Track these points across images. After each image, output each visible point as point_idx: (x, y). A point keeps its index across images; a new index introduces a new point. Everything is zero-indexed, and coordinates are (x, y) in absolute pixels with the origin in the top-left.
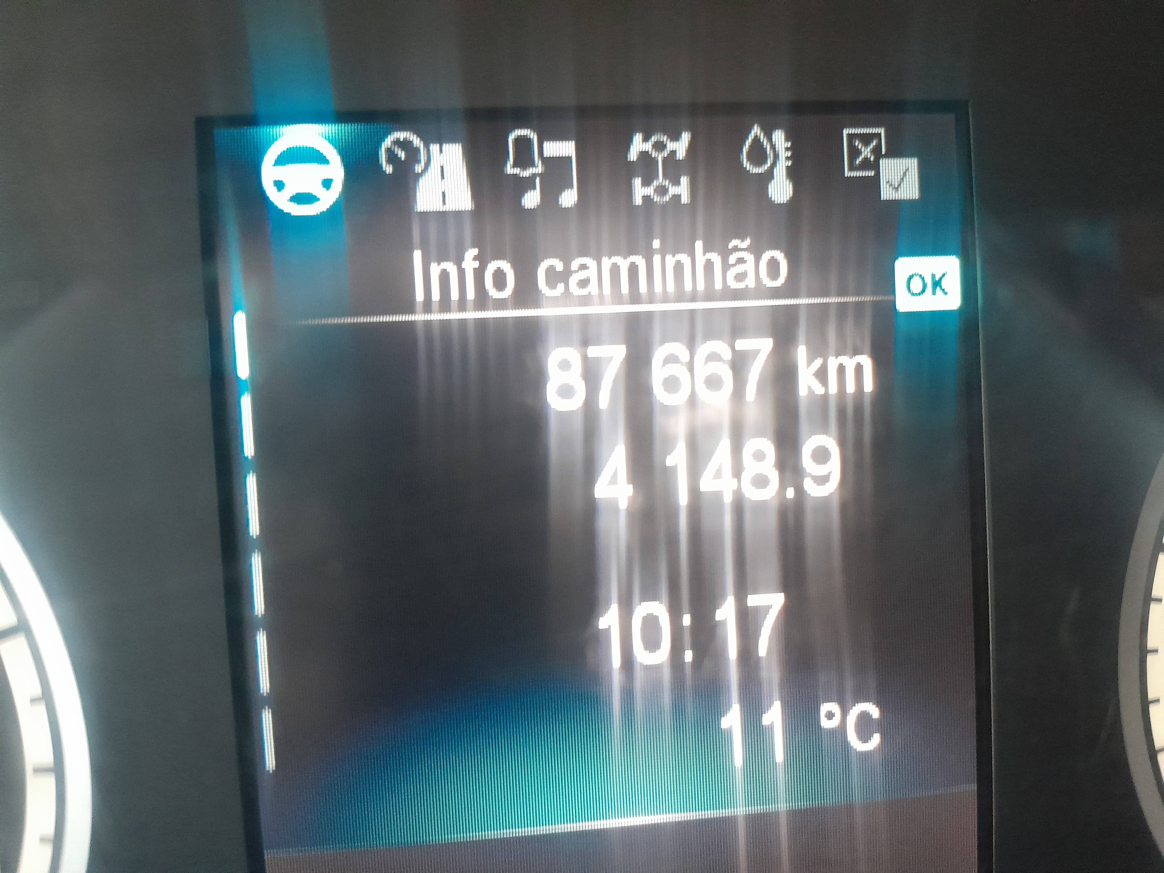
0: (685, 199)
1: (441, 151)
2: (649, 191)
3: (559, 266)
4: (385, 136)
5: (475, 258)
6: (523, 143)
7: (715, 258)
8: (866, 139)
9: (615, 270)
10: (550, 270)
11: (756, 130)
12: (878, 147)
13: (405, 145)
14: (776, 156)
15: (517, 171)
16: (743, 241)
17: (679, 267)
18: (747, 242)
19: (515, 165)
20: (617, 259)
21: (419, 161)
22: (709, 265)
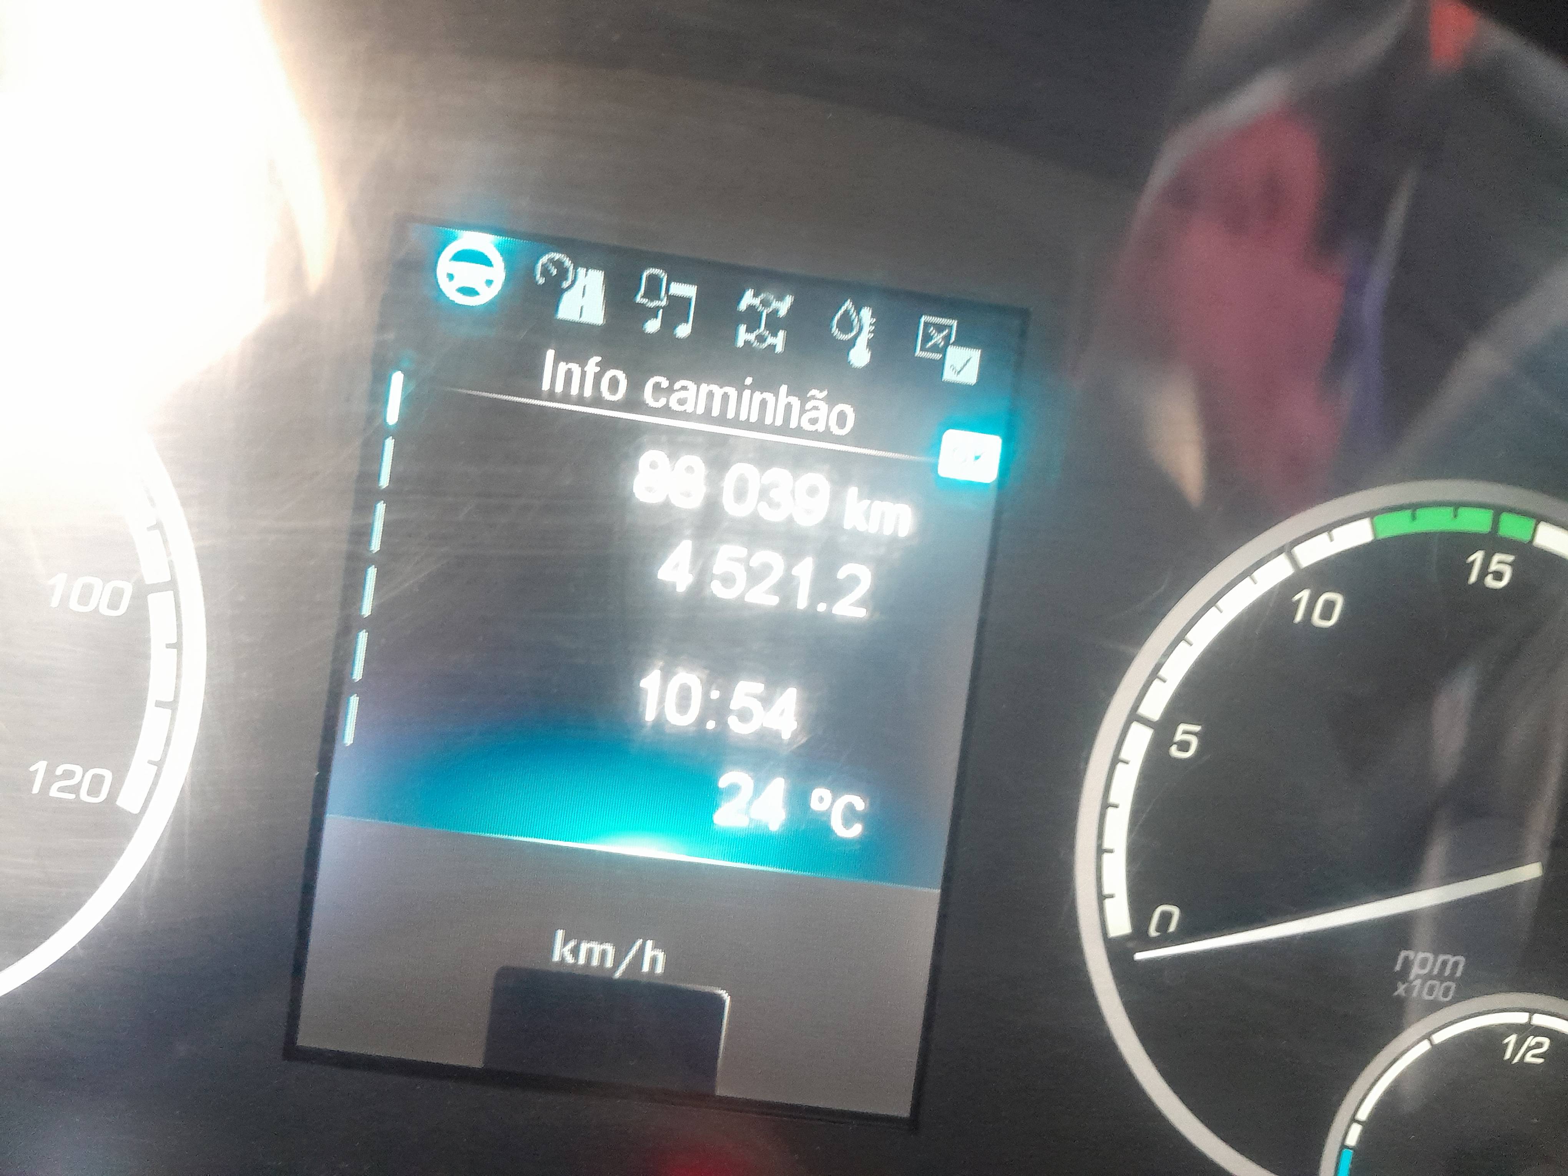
0: (779, 349)
1: (586, 275)
2: (751, 337)
3: (665, 383)
4: (544, 254)
5: (597, 364)
6: (654, 281)
7: (795, 401)
8: (940, 328)
9: (711, 395)
10: (657, 386)
11: (848, 305)
12: (948, 336)
13: (559, 264)
14: (861, 329)
15: (645, 301)
16: (821, 392)
17: (763, 403)
18: (825, 393)
19: (644, 297)
20: (714, 388)
21: (566, 279)
22: (789, 407)
